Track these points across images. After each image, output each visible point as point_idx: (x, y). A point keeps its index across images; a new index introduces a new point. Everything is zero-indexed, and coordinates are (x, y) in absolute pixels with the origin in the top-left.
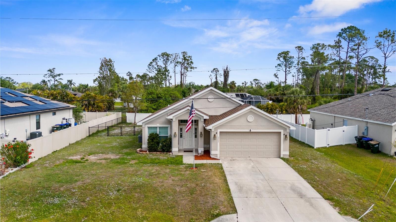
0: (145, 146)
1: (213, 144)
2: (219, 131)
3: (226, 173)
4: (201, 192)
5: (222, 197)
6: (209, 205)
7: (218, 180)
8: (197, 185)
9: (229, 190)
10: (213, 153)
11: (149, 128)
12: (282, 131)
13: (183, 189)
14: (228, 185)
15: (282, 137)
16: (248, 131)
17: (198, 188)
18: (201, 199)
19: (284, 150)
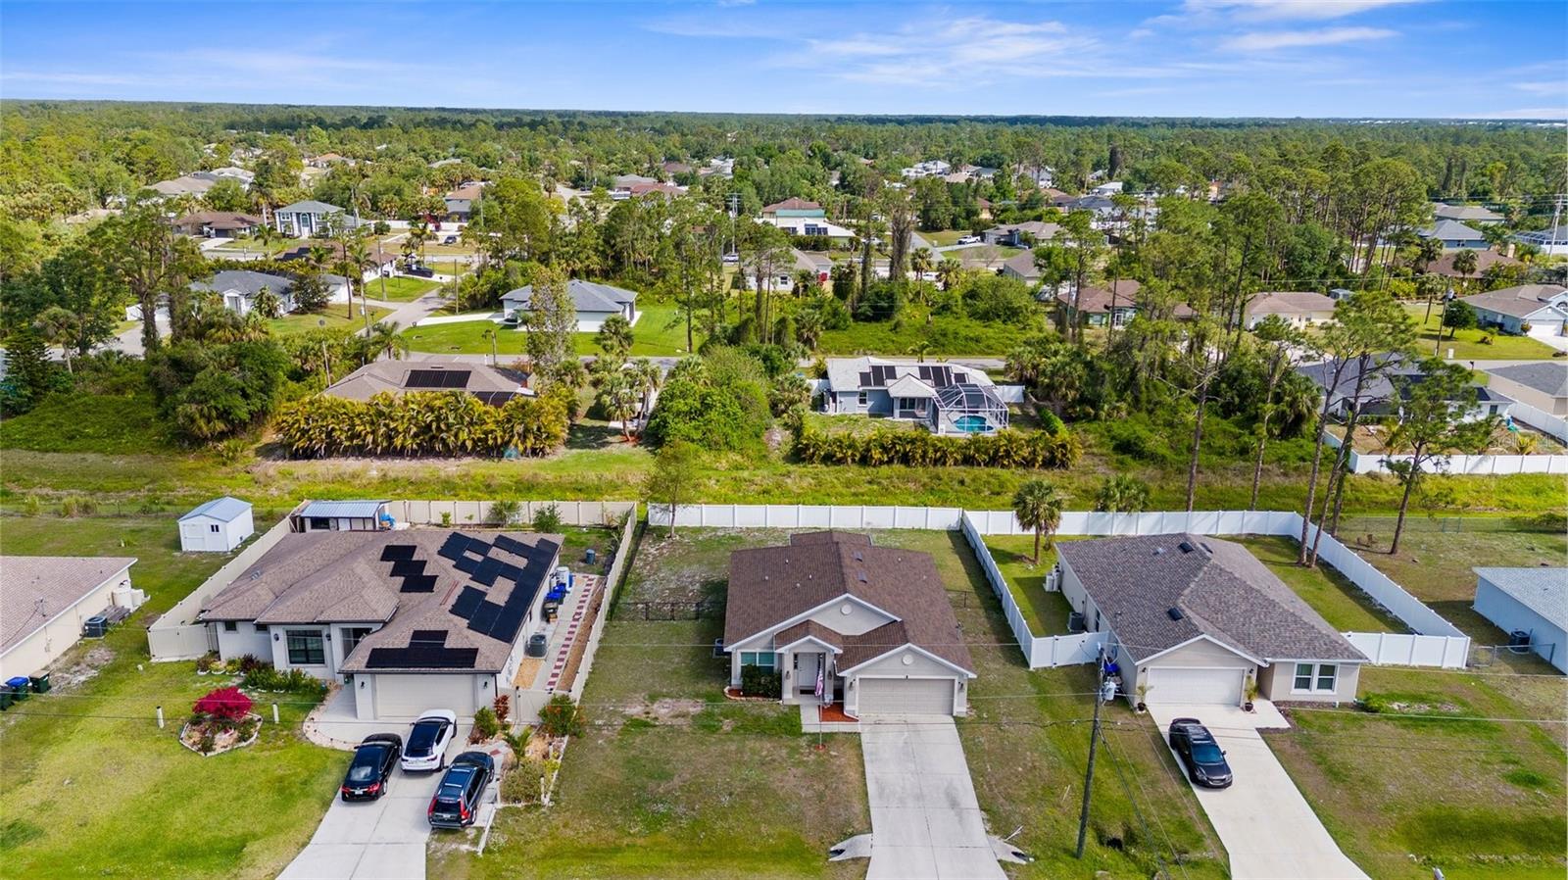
0: (736, 680)
1: (848, 696)
2: (858, 677)
3: (866, 758)
4: (832, 799)
5: (858, 808)
6: (841, 818)
7: (852, 775)
8: (826, 786)
9: (867, 794)
10: (849, 708)
11: (742, 653)
12: (956, 678)
13: (810, 793)
14: (865, 785)
15: (957, 686)
16: (903, 677)
17: (828, 792)
18: (832, 809)
19: (959, 705)
